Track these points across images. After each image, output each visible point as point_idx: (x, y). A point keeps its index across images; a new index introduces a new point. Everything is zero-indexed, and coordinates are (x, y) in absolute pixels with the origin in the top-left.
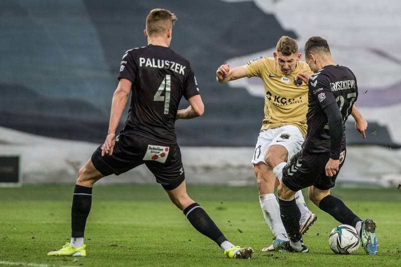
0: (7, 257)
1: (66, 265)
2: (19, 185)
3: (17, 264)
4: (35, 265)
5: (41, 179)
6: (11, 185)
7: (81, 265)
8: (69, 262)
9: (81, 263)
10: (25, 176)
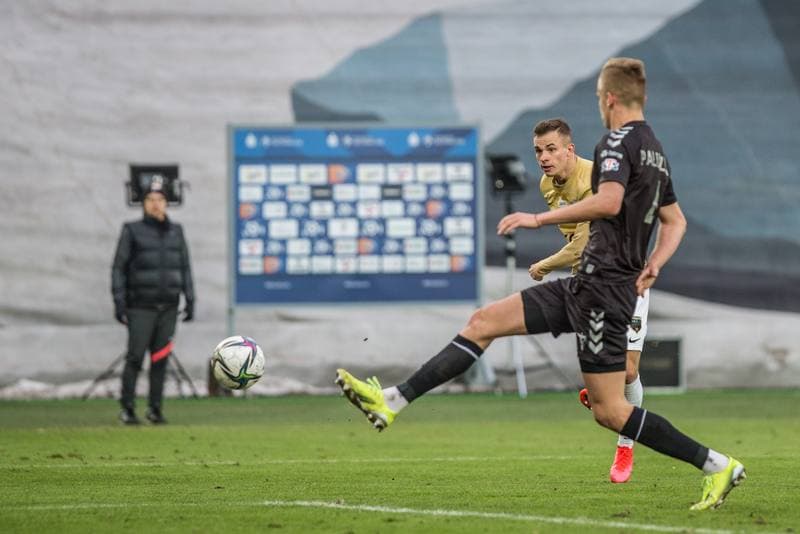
0: (660, 518)
1: (762, 530)
2: (680, 390)
3: (678, 529)
4: (709, 531)
5: (720, 379)
6: (668, 391)
7: (789, 530)
8: (768, 525)
9: (790, 527)
10: (691, 375)
